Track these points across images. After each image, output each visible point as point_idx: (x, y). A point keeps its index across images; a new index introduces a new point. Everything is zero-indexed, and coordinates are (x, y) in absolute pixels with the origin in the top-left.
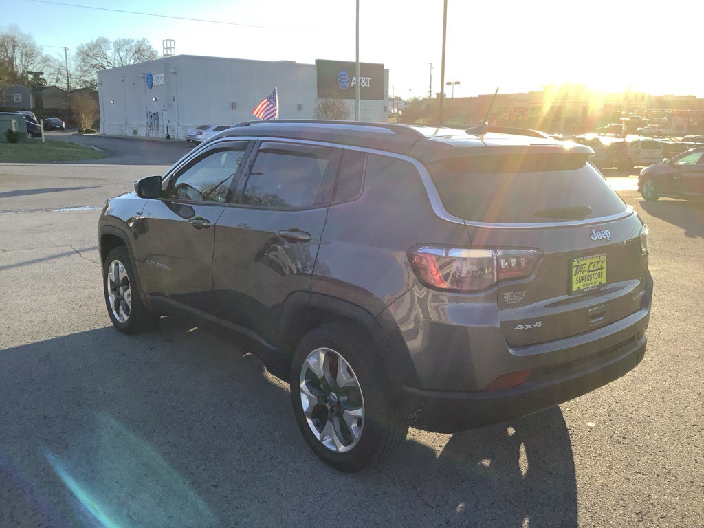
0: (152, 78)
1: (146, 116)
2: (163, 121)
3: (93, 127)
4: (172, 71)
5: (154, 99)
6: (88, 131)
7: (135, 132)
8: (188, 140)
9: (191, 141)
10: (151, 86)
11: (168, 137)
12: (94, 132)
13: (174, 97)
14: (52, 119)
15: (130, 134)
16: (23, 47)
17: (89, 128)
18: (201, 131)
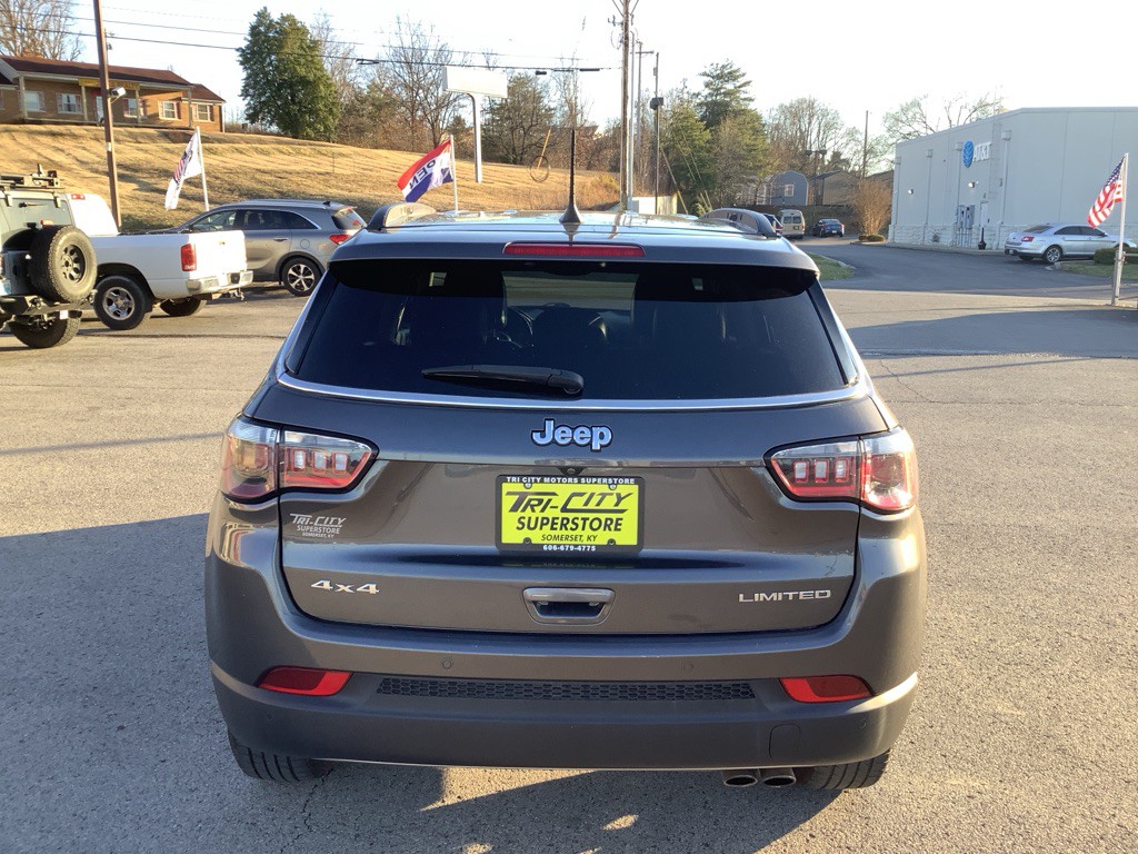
0: (972, 149)
1: (954, 213)
2: (980, 220)
3: (881, 232)
4: (1004, 135)
5: (971, 185)
6: (871, 239)
7: (936, 239)
8: (1007, 251)
9: (1011, 252)
10: (969, 163)
11: (982, 246)
12: (880, 239)
13: (1001, 180)
14: (828, 221)
15: (928, 242)
16: (823, 116)
17: (876, 234)
18: (1030, 235)
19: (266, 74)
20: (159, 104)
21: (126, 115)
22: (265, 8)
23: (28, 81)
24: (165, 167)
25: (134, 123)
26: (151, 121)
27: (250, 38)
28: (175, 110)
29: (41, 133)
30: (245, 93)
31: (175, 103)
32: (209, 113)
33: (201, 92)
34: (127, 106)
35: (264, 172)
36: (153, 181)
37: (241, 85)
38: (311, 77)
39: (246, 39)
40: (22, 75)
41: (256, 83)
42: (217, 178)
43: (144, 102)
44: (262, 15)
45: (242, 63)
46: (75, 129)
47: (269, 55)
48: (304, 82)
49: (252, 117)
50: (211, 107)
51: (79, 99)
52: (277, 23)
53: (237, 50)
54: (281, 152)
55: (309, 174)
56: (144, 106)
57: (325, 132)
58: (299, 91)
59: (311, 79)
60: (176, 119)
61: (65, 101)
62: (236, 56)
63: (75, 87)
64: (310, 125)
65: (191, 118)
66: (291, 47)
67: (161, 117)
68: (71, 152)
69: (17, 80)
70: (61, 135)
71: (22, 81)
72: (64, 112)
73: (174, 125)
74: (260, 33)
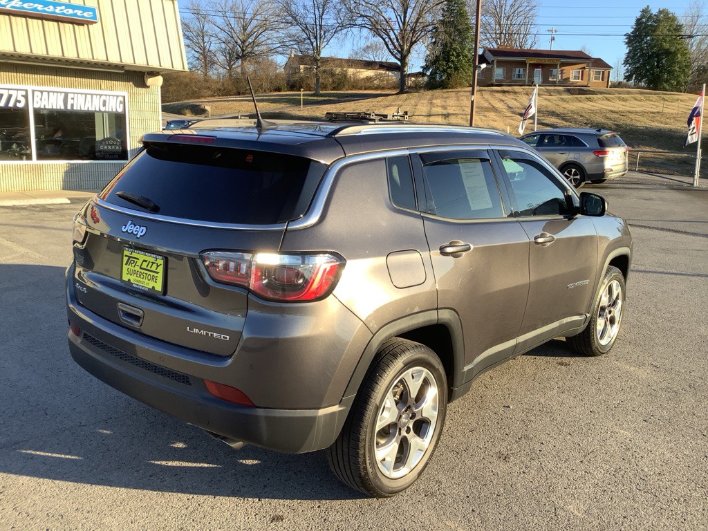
19: (642, 49)
20: (571, 72)
21: (550, 79)
22: (648, 6)
23: (498, 62)
24: (554, 110)
25: (554, 84)
26: (564, 82)
27: (635, 27)
28: (580, 75)
29: (497, 92)
30: (626, 62)
31: (581, 70)
32: (601, 76)
33: (599, 63)
34: (552, 74)
35: (614, 112)
36: (543, 118)
37: (624, 57)
38: (673, 49)
39: (632, 28)
40: (496, 59)
41: (635, 55)
42: (581, 116)
43: (562, 71)
44: (645, 11)
45: (627, 43)
46: (517, 88)
47: (646, 36)
48: (668, 53)
49: (628, 78)
50: (603, 72)
51: (525, 71)
52: (655, 15)
53: (625, 35)
54: (636, 99)
55: (644, 113)
56: (562, 73)
57: (677, 85)
58: (663, 59)
59: (673, 50)
60: (580, 80)
61: (517, 72)
62: (624, 39)
63: (523, 64)
64: (667, 81)
65: (589, 80)
66: (662, 31)
67: (570, 80)
68: (507, 102)
69: (493, 61)
70: (508, 92)
71: (495, 62)
72: (515, 78)
73: (577, 84)
74: (642, 23)
